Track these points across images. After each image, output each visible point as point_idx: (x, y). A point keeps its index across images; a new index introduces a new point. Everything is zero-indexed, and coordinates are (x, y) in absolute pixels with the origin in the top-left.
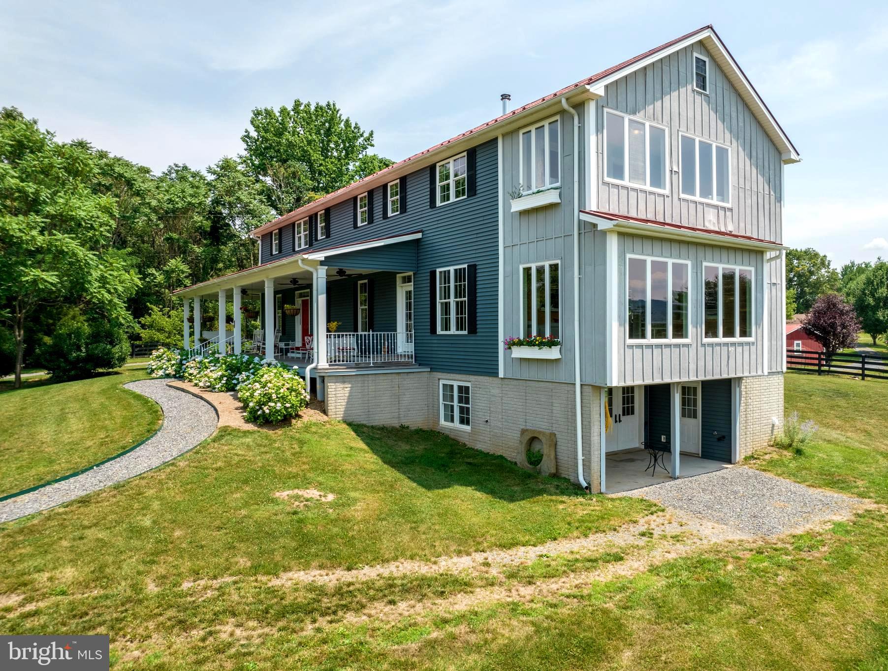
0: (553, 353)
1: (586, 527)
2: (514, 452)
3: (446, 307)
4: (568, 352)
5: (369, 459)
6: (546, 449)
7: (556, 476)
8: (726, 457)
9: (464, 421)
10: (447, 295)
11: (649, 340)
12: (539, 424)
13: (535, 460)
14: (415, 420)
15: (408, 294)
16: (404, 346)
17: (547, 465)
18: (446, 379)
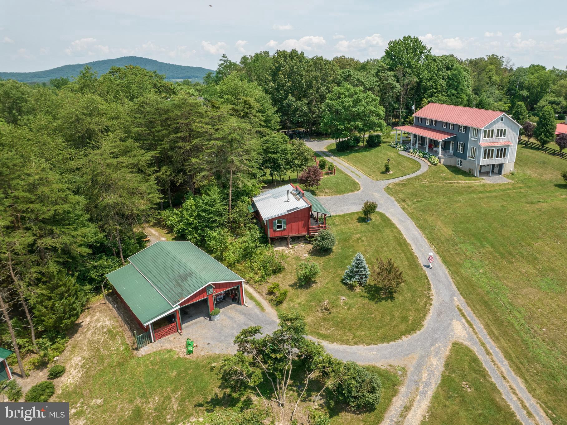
0: (474, 159)
1: (474, 180)
2: (467, 171)
3: (459, 148)
4: (476, 159)
5: (448, 170)
6: (471, 171)
7: (473, 175)
8: (501, 174)
9: (461, 165)
10: (460, 146)
11: (490, 159)
12: (471, 168)
13: (470, 172)
14: (453, 164)
15: (453, 143)
16: (451, 152)
17: (471, 173)
18: (458, 159)
